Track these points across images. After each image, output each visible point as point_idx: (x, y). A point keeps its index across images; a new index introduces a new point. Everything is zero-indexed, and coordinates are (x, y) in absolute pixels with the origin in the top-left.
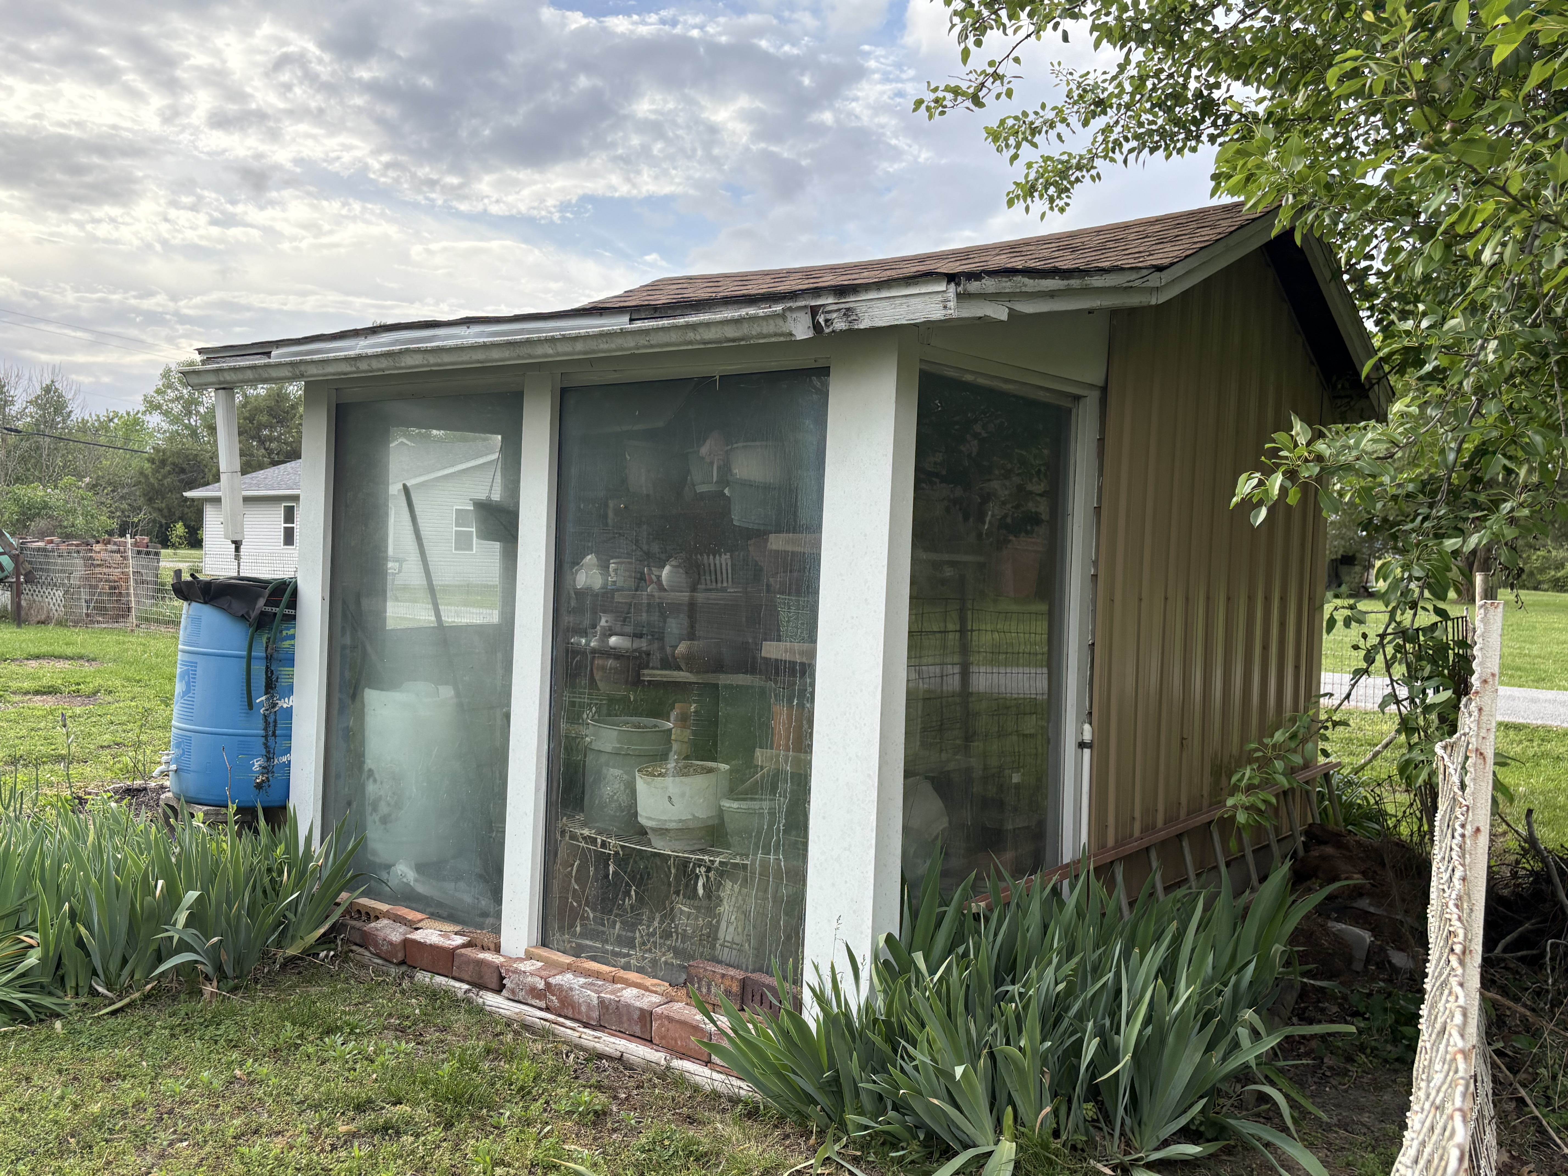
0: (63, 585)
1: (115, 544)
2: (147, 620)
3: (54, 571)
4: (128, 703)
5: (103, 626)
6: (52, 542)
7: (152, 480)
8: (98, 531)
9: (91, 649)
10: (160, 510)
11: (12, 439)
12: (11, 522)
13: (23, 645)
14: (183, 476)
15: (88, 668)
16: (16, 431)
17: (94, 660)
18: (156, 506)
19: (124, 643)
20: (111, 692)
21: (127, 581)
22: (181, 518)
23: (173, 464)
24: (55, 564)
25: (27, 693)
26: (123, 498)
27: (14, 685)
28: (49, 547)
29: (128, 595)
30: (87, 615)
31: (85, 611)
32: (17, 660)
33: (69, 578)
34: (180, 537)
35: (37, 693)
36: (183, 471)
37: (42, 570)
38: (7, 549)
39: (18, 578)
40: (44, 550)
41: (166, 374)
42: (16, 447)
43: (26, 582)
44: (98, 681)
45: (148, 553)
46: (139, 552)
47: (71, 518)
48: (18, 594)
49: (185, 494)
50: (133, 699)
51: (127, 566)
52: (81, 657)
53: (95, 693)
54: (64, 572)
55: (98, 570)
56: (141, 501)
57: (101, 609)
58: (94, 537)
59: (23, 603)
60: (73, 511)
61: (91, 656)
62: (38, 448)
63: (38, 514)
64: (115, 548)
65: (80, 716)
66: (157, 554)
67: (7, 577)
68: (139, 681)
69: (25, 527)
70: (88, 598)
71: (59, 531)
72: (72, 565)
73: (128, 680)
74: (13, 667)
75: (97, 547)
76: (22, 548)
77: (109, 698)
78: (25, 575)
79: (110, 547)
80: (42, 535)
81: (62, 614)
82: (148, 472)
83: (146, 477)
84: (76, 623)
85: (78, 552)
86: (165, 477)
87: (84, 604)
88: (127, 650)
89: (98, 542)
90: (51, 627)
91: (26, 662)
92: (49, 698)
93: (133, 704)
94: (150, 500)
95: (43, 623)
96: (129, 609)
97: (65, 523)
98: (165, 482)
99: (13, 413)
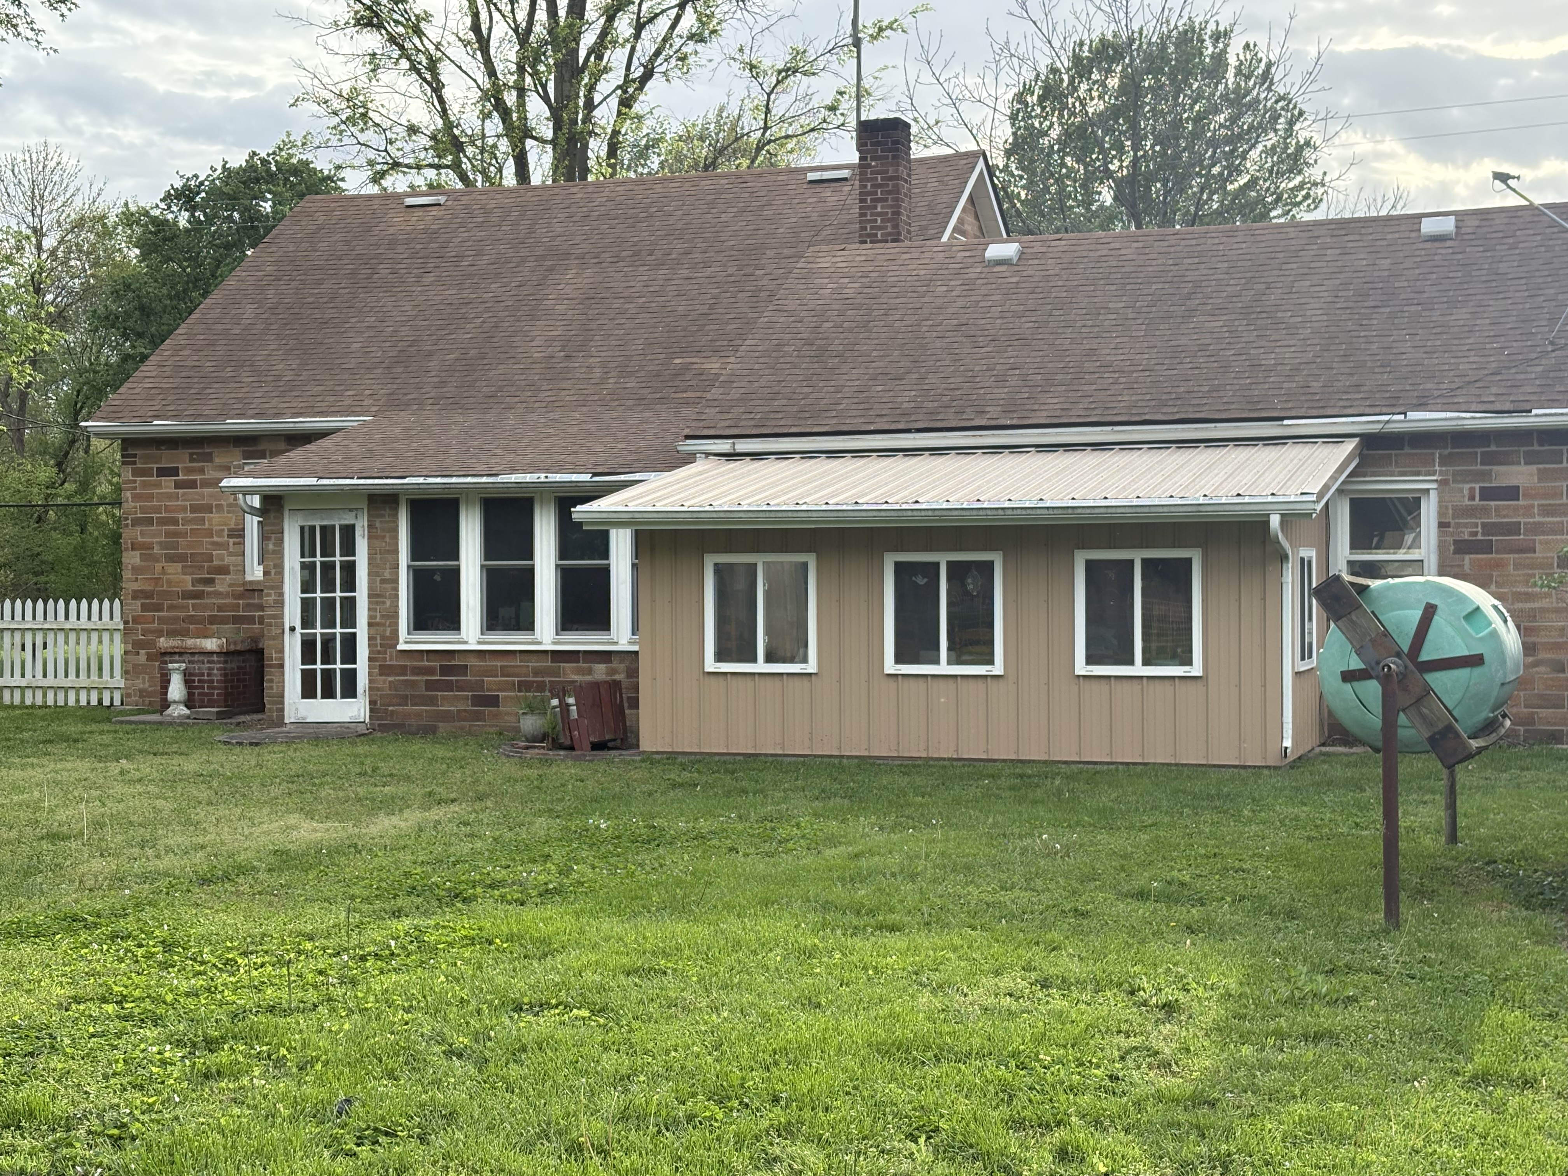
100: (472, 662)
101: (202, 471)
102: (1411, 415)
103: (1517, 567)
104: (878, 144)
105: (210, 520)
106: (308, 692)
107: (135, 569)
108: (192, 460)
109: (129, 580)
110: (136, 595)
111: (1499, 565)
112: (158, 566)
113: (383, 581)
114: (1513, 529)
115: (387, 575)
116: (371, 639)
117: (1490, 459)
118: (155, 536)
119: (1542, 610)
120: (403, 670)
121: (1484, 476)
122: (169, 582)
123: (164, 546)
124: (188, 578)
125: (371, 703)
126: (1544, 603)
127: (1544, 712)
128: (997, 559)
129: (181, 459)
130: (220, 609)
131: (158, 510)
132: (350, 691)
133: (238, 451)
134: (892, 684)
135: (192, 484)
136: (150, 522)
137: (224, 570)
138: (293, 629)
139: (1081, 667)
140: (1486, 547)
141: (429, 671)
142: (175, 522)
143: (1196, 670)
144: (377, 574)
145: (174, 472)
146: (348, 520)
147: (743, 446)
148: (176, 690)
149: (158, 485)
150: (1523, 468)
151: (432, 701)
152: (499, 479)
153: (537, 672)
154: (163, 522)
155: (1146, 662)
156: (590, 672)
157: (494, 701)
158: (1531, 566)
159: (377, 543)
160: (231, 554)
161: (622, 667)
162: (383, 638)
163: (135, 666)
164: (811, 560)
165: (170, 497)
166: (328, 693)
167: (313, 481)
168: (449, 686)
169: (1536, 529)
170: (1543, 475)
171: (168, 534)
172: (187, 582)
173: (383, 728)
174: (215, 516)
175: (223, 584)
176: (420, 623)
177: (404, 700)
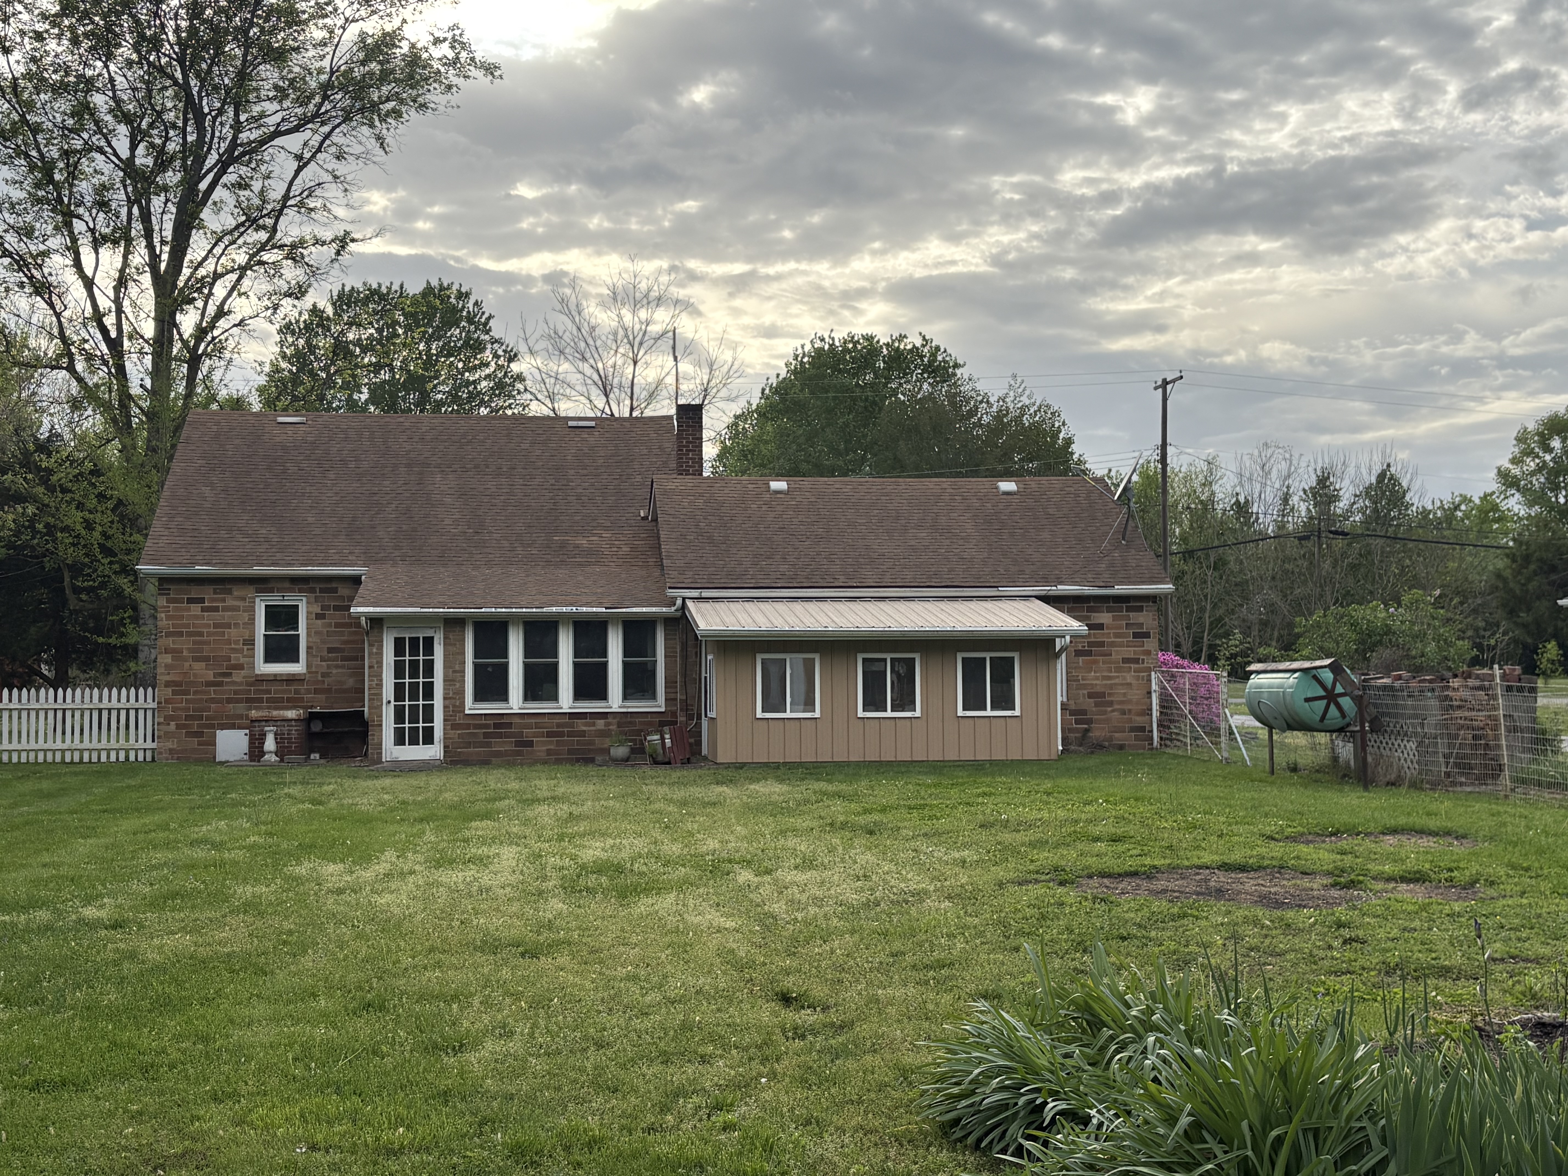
0: (1416, 734)
1: (1478, 677)
2: (1523, 781)
3: (1402, 716)
4: (1517, 900)
5: (1469, 789)
6: (1399, 678)
7: (1512, 585)
8: (1454, 661)
9: (1457, 823)
10: (1525, 626)
11: (1339, 543)
12: (1348, 653)
13: (1376, 814)
14: (1554, 577)
15: (1458, 849)
16: (1344, 534)
17: (1464, 837)
18: (1519, 620)
19: (1499, 813)
20: (1492, 883)
21: (1496, 728)
22: (1555, 636)
23: (1540, 560)
24: (1405, 707)
25: (1389, 879)
26: (1475, 611)
27: (1375, 868)
28: (1397, 684)
29: (1499, 747)
30: (1448, 775)
31: (1444, 769)
32: (1371, 834)
33: (1422, 725)
34: (1553, 662)
35: (1404, 879)
36: (1553, 569)
37: (1388, 714)
38: (1349, 690)
39: (1362, 726)
40: (1391, 688)
41: (1521, 439)
42: (1344, 555)
43: (1372, 731)
44: (1475, 868)
45: (1520, 689)
46: (1509, 689)
47: (1419, 645)
48: (1362, 748)
49: (1560, 602)
50: (1522, 894)
51: (1496, 708)
52: (1448, 833)
53: (1472, 884)
54: (1416, 716)
55: (1459, 713)
56: (1499, 614)
57: (1463, 766)
58: (1449, 669)
59: (1370, 759)
60: (1421, 636)
61: (1461, 831)
62: (1369, 553)
63: (1380, 642)
64: (1477, 683)
65: (1459, 915)
66: (1533, 690)
67: (1349, 725)
68: (1527, 869)
69: (1366, 659)
70: (1446, 751)
71: (1407, 662)
72: (1425, 708)
73: (1514, 867)
74: (1368, 843)
75: (1455, 683)
76: (1365, 686)
77: (1491, 892)
78: (1371, 722)
79: (1471, 682)
80: (1387, 670)
81: (1415, 773)
82: (1507, 573)
83: (1505, 580)
84: (1434, 786)
85: (1433, 690)
86: (1529, 580)
87: (1441, 759)
88: (1504, 824)
89: (1455, 676)
90: (1403, 790)
91: (1381, 837)
92: (1417, 887)
93: (1525, 901)
94: (1512, 613)
95: (1393, 784)
96: (1501, 767)
97: (1414, 653)
98: (1530, 587)
99: (1339, 511)
100: (517, 720)
101: (224, 600)
102: (1060, 587)
103: (1104, 663)
104: (690, 418)
105: (229, 633)
106: (400, 740)
107: (167, 666)
108: (215, 593)
109: (162, 674)
110: (168, 684)
111: (1096, 662)
112: (187, 664)
113: (454, 672)
114: (1102, 644)
115: (457, 668)
116: (445, 707)
117: (1090, 610)
118: (184, 644)
119: (1115, 684)
120: (468, 726)
121: (1088, 618)
122: (195, 675)
123: (190, 650)
124: (211, 673)
125: (445, 747)
126: (1116, 681)
127: (1117, 735)
128: (917, 657)
129: (207, 593)
130: (236, 692)
131: (187, 626)
132: (429, 739)
133: (252, 588)
134: (861, 722)
135: (216, 609)
136: (181, 634)
137: (240, 667)
138: (389, 702)
139: (960, 712)
140: (1089, 653)
141: (487, 726)
142: (201, 634)
143: (1017, 712)
144: (450, 667)
145: (202, 600)
146: (429, 633)
147: (706, 593)
148: (270, 744)
149: (189, 610)
150: (1106, 614)
151: (489, 745)
152: (545, 610)
153: (559, 725)
154: (190, 634)
155: (993, 709)
156: (594, 725)
157: (530, 744)
158: (1110, 663)
159: (450, 648)
160: (244, 657)
161: (615, 721)
162: (454, 706)
163: (166, 733)
164: (817, 657)
165: (196, 617)
166: (414, 742)
167: (418, 610)
168: (500, 736)
169: (1113, 644)
170: (1114, 618)
171: (194, 643)
172: (210, 676)
173: (454, 763)
174: (233, 631)
175: (238, 676)
176: (480, 696)
177: (468, 745)
